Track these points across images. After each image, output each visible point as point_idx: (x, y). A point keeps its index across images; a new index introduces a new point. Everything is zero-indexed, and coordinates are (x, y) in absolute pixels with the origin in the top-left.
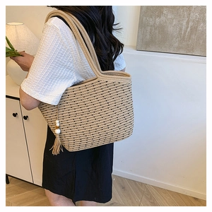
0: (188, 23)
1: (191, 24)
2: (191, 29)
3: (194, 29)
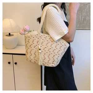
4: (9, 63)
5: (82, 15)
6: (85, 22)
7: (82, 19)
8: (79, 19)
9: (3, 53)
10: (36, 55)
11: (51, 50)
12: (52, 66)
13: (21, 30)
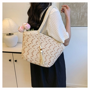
0: (80, 14)
1: (81, 14)
2: (82, 16)
3: (83, 16)
4: (10, 60)
5: (80, 11)
6: (83, 19)
7: (80, 16)
8: (77, 16)
9: (3, 52)
10: (33, 55)
11: (49, 52)
12: (47, 67)
13: (20, 27)
